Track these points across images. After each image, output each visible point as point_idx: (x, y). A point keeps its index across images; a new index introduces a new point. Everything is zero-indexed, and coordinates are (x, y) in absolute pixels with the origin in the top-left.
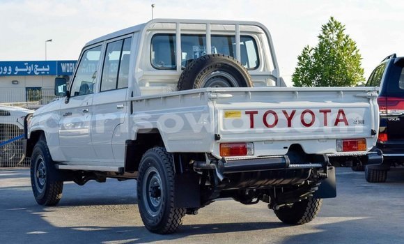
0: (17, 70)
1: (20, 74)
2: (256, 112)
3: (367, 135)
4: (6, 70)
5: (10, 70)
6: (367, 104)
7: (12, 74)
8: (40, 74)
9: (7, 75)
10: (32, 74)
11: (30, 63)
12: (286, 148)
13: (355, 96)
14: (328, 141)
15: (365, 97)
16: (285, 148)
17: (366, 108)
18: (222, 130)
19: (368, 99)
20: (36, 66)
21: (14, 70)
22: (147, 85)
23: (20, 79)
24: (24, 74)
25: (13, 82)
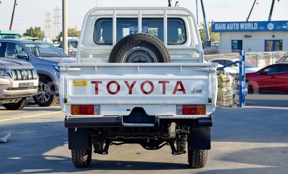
2: (101, 82)
3: (205, 102)
6: (205, 77)
12: (129, 110)
13: (195, 70)
14: (168, 106)
15: (205, 71)
16: (127, 110)
17: (204, 80)
18: (71, 95)
19: (208, 73)
22: (91, 56)
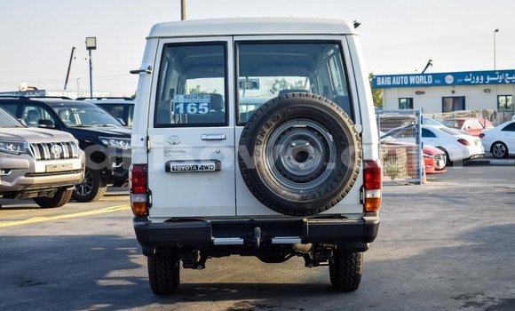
0: (489, 79)
1: (492, 82)
4: (478, 79)
5: (482, 79)
7: (484, 83)
8: (511, 82)
9: (479, 84)
10: (503, 82)
11: (501, 72)
20: (507, 75)
21: (485, 80)
23: (492, 87)
24: (496, 82)
25: (485, 91)
